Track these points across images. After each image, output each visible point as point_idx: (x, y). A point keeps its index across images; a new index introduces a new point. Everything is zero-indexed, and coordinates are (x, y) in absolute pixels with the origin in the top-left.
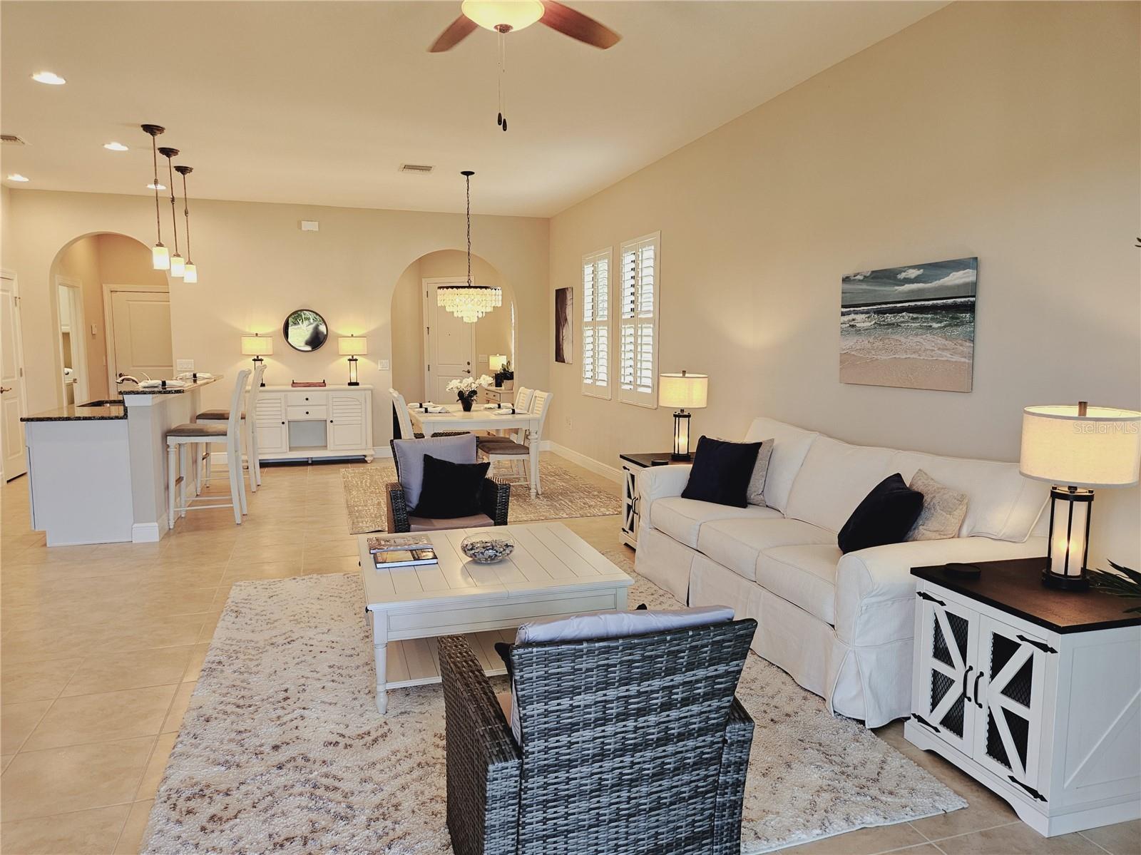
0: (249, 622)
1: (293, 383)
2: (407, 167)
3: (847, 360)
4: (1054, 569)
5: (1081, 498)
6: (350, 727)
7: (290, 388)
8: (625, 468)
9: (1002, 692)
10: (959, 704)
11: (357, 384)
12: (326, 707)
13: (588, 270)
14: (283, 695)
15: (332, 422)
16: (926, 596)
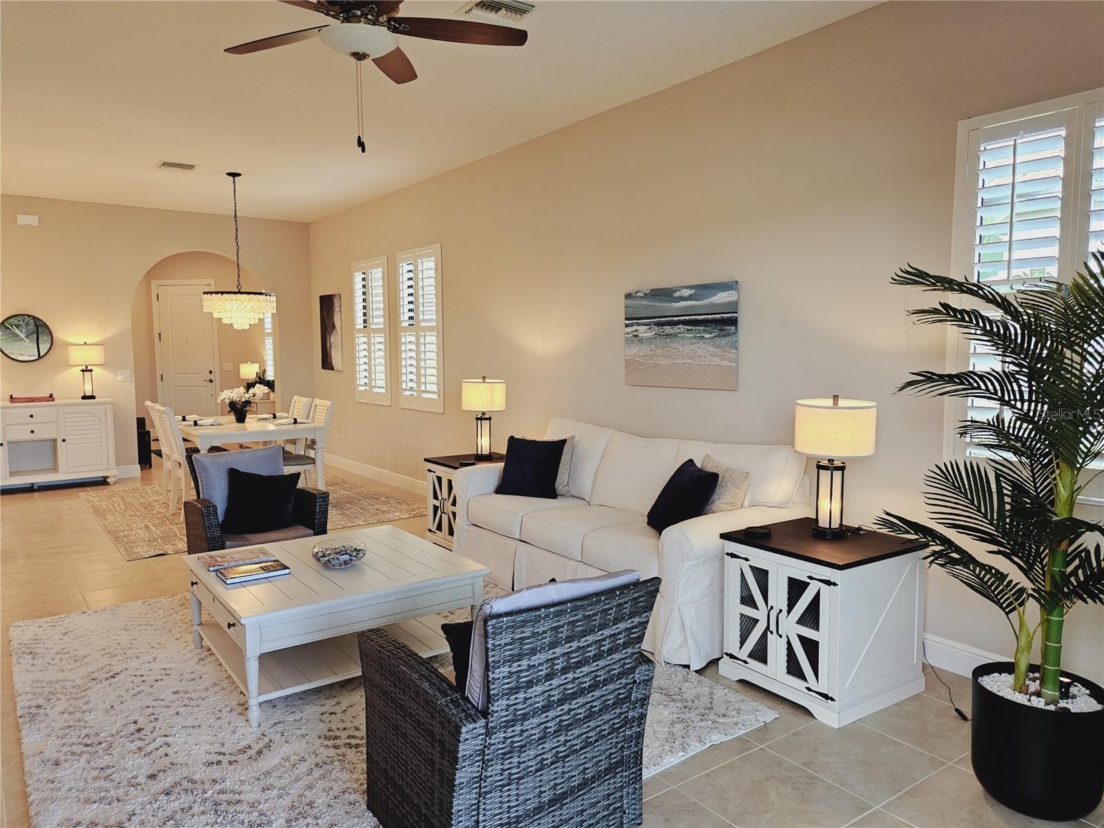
0: (52, 662)
1: (11, 397)
2: (166, 164)
3: (630, 364)
4: (821, 524)
5: (837, 468)
6: (226, 745)
7: (8, 404)
8: (430, 471)
9: (797, 623)
10: (764, 637)
11: (93, 397)
12: (191, 731)
13: (358, 277)
14: (133, 728)
15: (64, 440)
16: (733, 556)
